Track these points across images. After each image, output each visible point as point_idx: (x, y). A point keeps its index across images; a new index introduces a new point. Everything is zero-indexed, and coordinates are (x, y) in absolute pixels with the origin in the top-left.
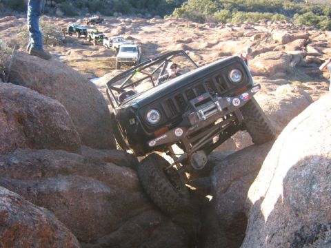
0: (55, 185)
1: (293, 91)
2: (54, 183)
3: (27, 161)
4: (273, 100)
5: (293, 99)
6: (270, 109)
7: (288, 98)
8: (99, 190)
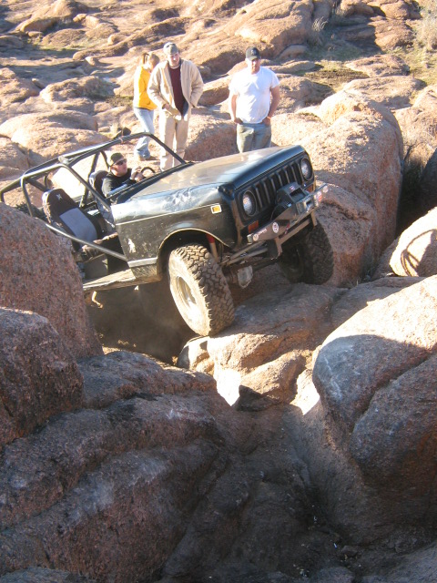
0: (91, 500)
1: (357, 108)
2: (88, 496)
3: (37, 472)
4: (330, 140)
5: (369, 131)
6: (331, 164)
7: (357, 129)
8: (154, 474)
